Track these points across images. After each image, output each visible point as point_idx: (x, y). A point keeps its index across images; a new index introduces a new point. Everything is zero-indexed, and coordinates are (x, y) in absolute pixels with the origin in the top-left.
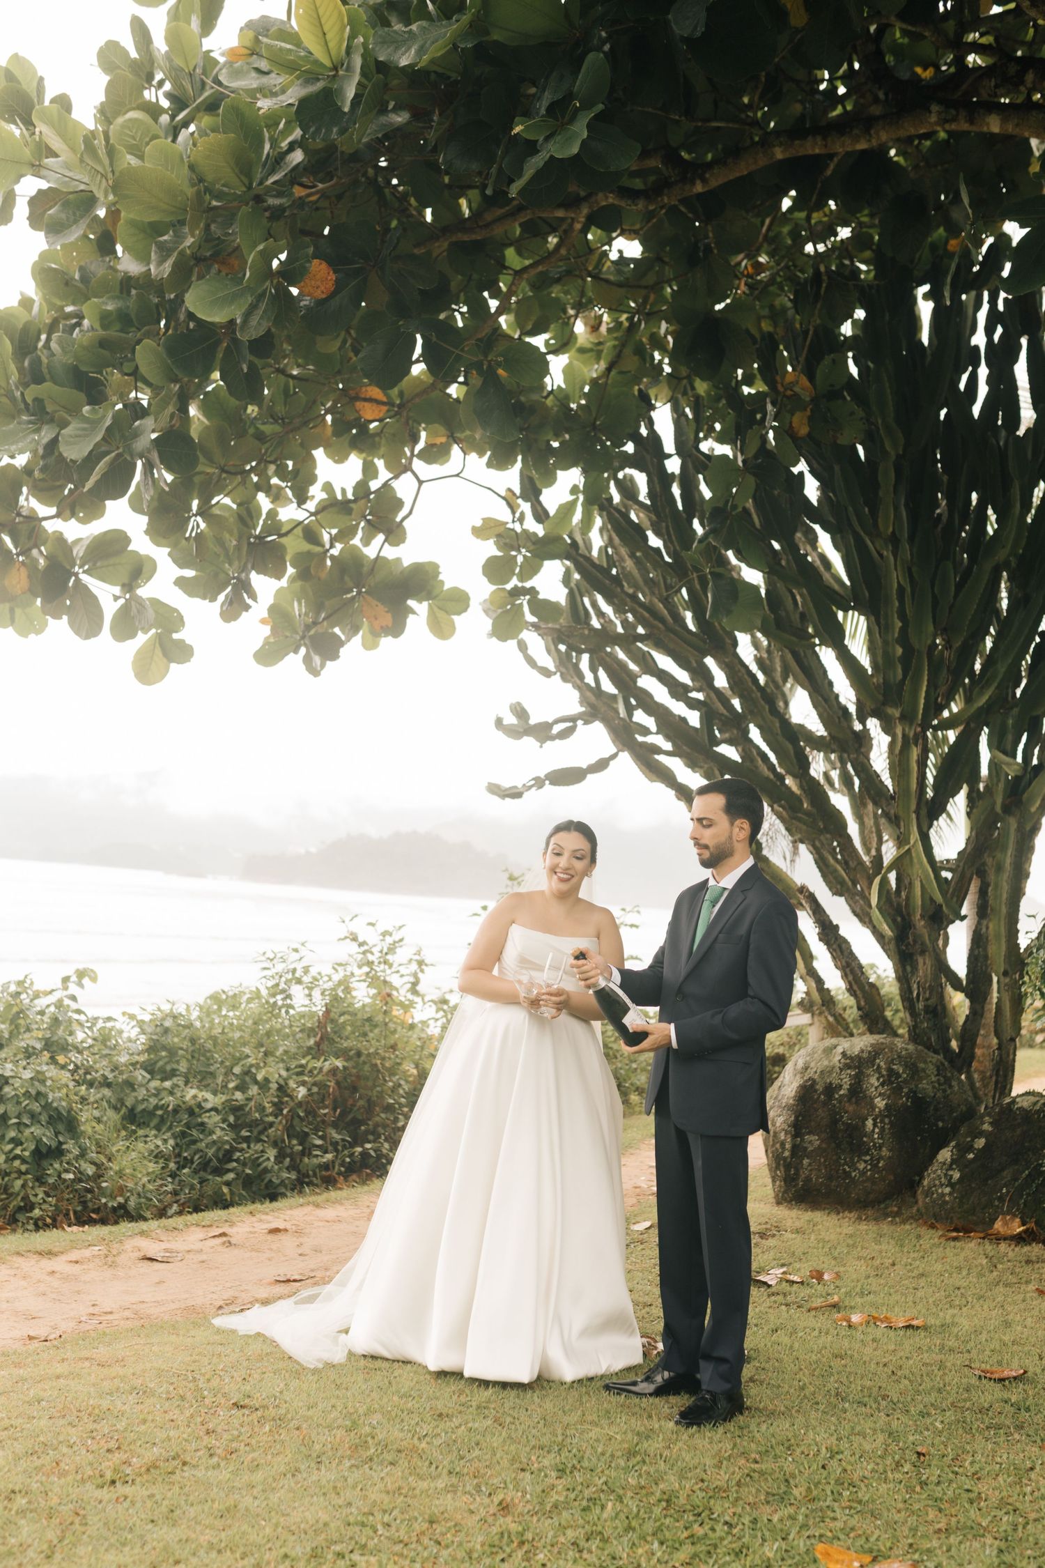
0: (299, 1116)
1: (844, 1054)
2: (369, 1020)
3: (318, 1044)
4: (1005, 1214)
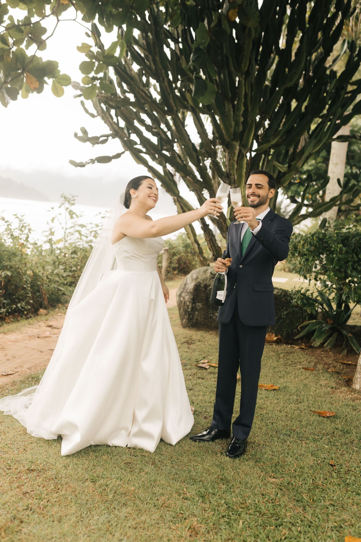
1: (211, 273)
2: (14, 253)
4: (269, 332)
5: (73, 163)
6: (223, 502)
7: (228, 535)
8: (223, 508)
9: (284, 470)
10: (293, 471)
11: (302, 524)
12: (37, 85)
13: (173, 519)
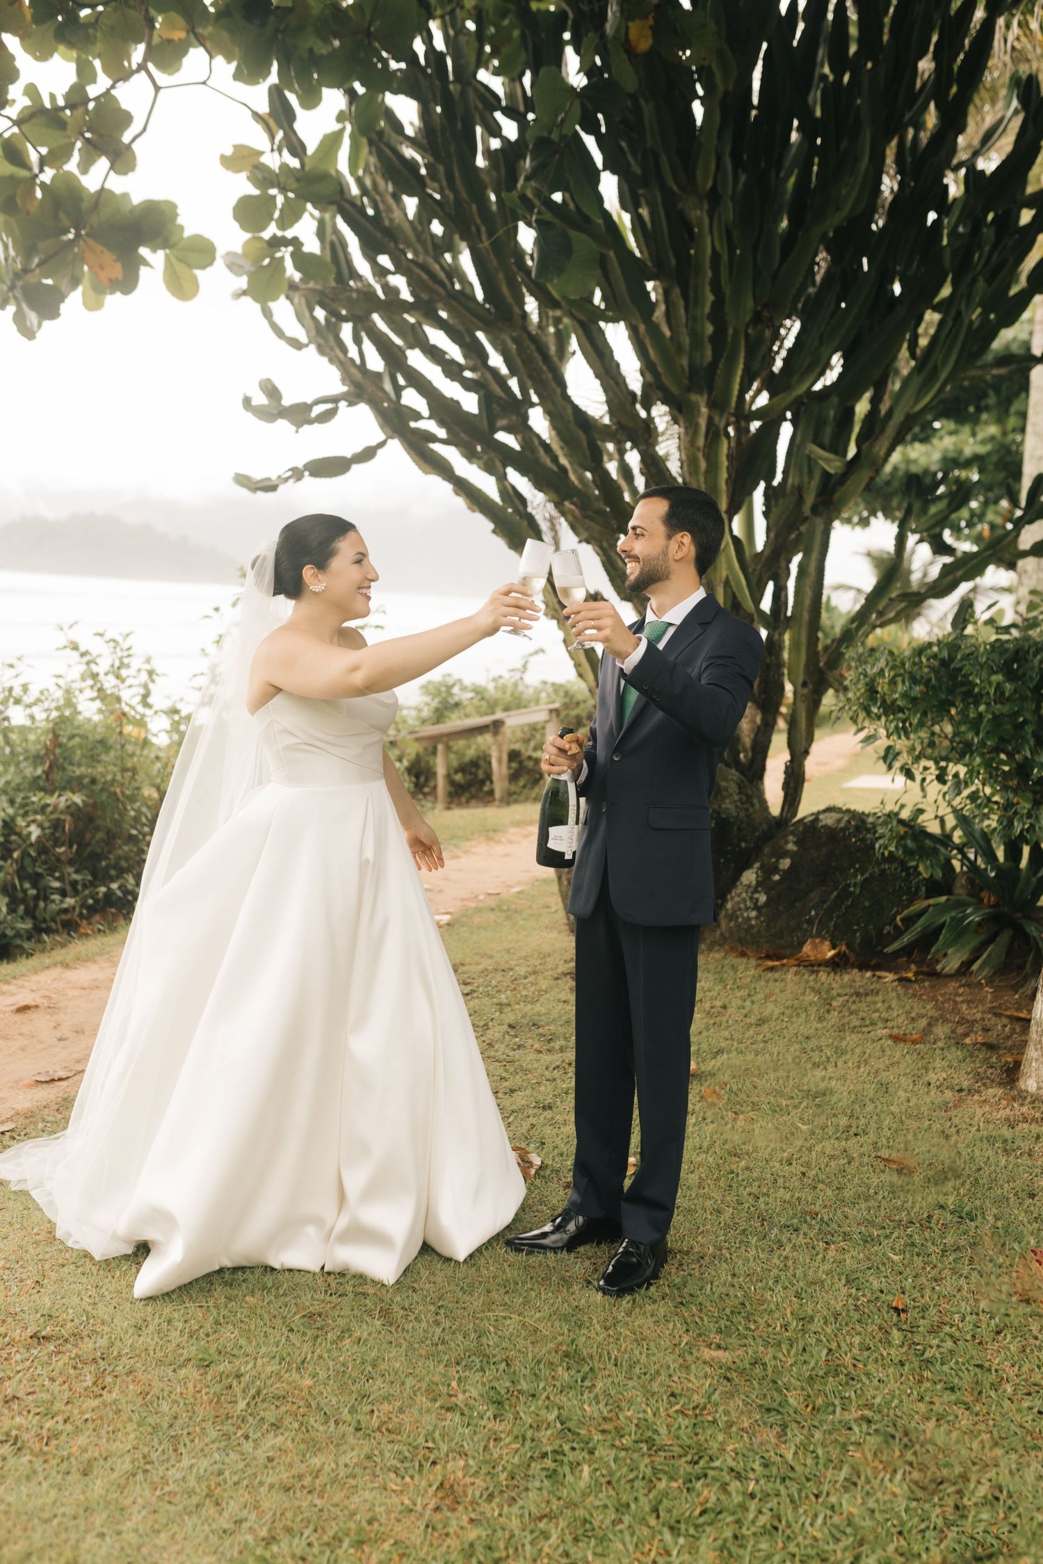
0: (29, 855)
2: (102, 742)
3: (47, 773)
4: (812, 937)
5: (243, 481)
6: (552, 1417)
7: (543, 1505)
8: (549, 1432)
9: (753, 1327)
10: (778, 1328)
11: (767, 1472)
12: (117, 270)
13: (399, 1465)
